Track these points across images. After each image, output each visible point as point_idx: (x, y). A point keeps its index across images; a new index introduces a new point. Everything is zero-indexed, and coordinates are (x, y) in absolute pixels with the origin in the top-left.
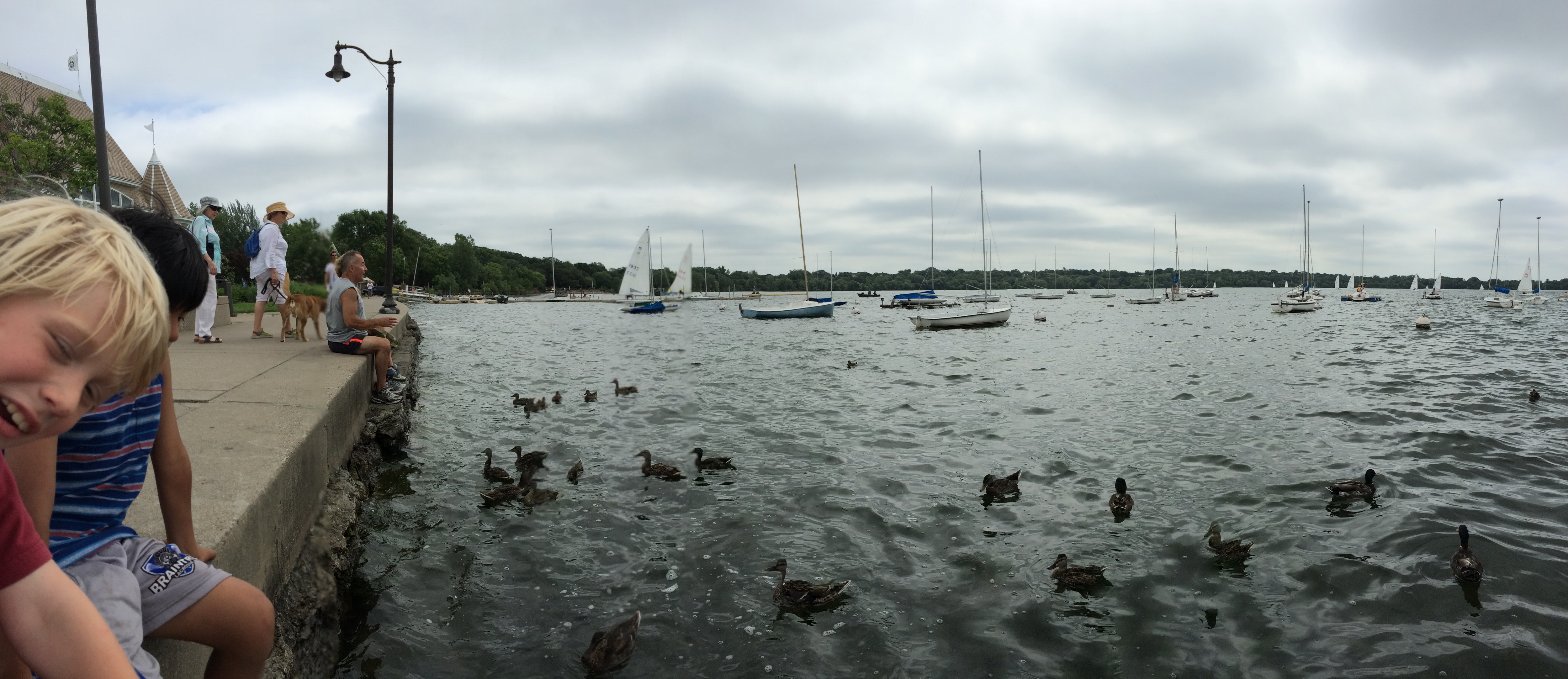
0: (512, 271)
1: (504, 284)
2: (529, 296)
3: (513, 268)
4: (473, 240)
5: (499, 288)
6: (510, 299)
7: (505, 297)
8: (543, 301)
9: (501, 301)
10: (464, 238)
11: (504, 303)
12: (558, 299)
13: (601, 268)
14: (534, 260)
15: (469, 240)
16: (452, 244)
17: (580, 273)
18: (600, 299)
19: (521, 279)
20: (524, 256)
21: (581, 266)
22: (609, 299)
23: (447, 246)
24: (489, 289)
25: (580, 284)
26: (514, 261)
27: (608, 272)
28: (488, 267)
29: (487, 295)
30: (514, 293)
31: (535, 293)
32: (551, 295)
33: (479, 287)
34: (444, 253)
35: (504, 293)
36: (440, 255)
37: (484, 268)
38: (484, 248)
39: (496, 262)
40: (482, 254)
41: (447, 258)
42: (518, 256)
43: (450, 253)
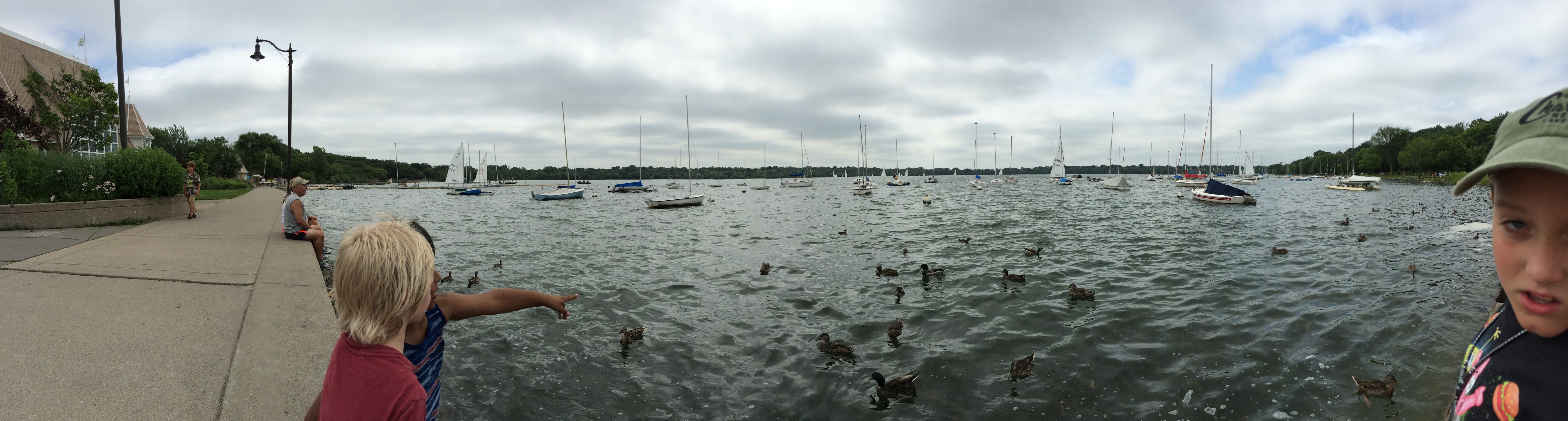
0: (354, 168)
1: (349, 177)
2: (372, 184)
3: (357, 166)
6: (355, 186)
7: (351, 185)
8: (388, 188)
9: (345, 188)
10: (320, 149)
11: (350, 189)
13: (429, 166)
15: (323, 150)
16: (310, 152)
17: (414, 169)
19: (366, 174)
21: (414, 165)
23: (307, 154)
24: (335, 180)
29: (336, 184)
30: (359, 182)
32: (394, 184)
34: (305, 158)
36: (303, 159)
37: (332, 167)
40: (330, 157)
41: (307, 161)
43: (309, 158)
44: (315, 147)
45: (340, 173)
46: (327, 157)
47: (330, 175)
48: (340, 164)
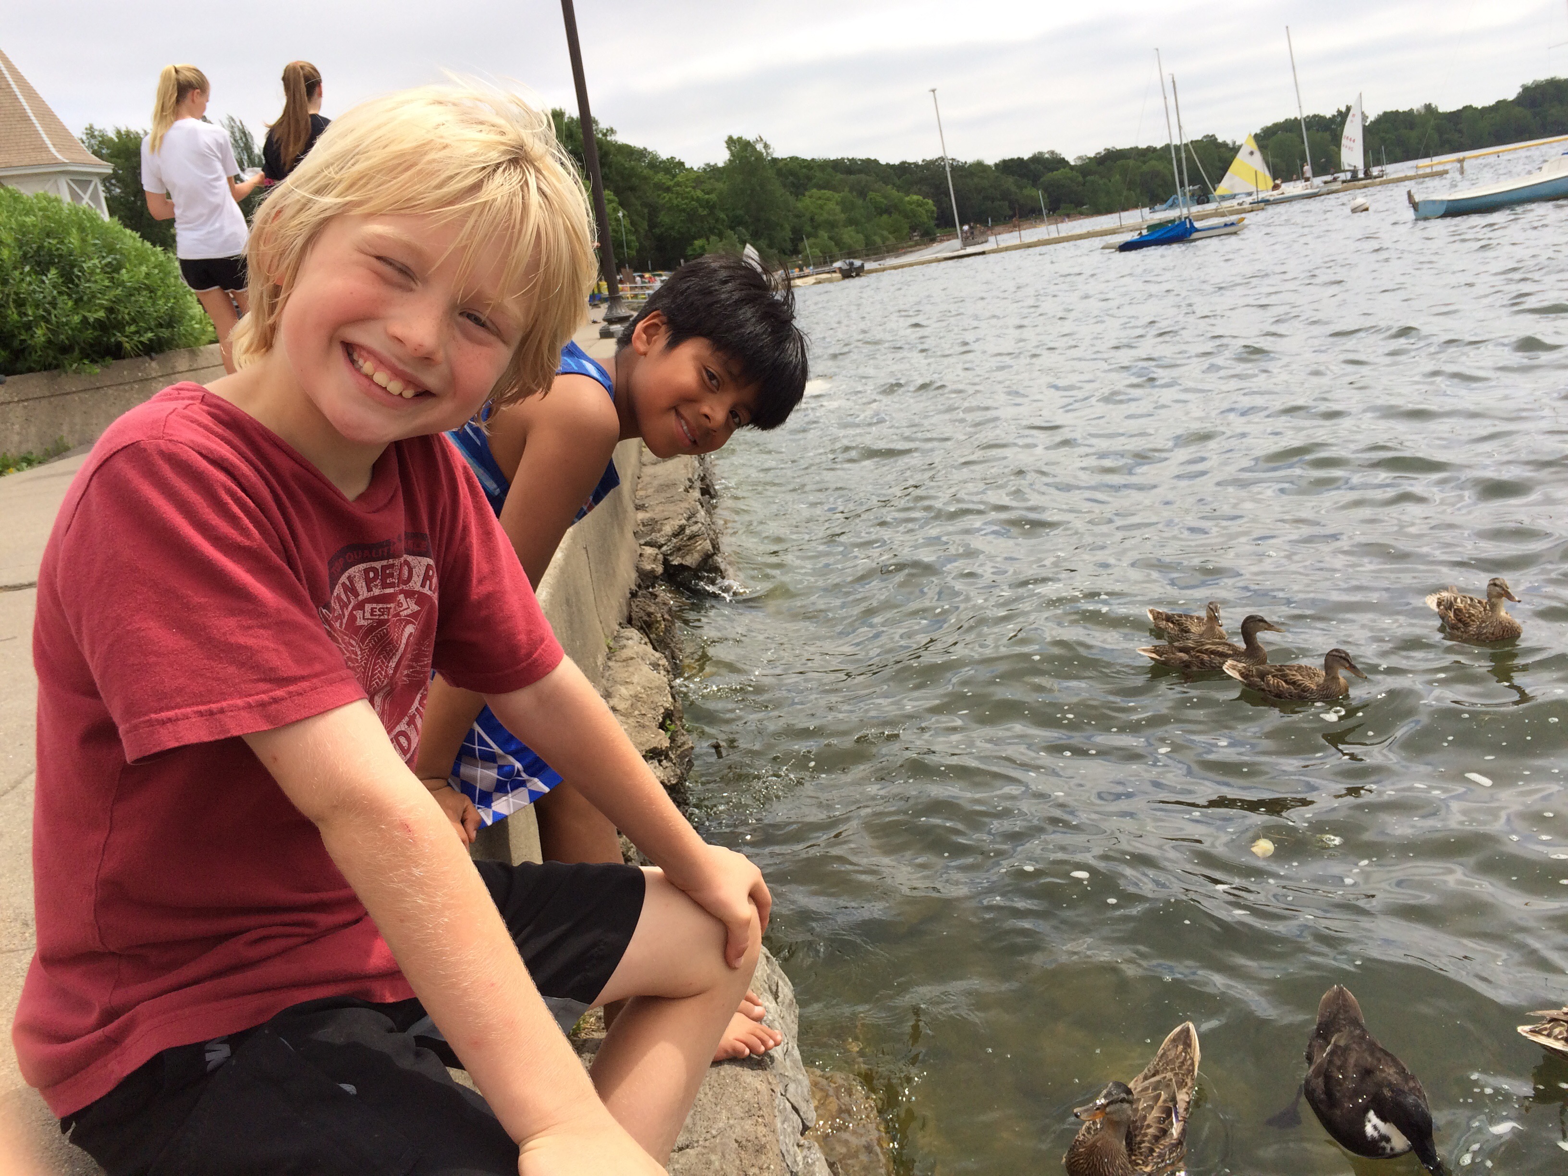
0: (860, 202)
1: (849, 235)
2: (905, 253)
3: (862, 194)
4: (766, 146)
5: (838, 243)
6: (868, 266)
7: (857, 263)
8: (938, 260)
9: (847, 274)
10: (748, 143)
11: (858, 275)
12: (970, 250)
13: (1057, 162)
14: (904, 168)
15: (759, 147)
16: (721, 164)
17: (1009, 182)
18: (1062, 235)
19: (885, 217)
20: (883, 162)
21: (1011, 167)
22: (1084, 231)
23: (712, 171)
24: (817, 251)
25: (1012, 208)
26: (863, 176)
27: (1072, 168)
28: (808, 202)
29: (816, 265)
30: (874, 251)
31: (917, 244)
32: (953, 246)
33: (796, 252)
34: (707, 187)
35: (851, 254)
36: (699, 193)
37: (799, 205)
38: (794, 159)
39: (824, 188)
40: (792, 173)
41: (713, 197)
42: (870, 166)
43: (720, 185)
44: (731, 142)
45: (831, 225)
46: (779, 173)
47: (797, 236)
48: (828, 193)
